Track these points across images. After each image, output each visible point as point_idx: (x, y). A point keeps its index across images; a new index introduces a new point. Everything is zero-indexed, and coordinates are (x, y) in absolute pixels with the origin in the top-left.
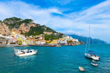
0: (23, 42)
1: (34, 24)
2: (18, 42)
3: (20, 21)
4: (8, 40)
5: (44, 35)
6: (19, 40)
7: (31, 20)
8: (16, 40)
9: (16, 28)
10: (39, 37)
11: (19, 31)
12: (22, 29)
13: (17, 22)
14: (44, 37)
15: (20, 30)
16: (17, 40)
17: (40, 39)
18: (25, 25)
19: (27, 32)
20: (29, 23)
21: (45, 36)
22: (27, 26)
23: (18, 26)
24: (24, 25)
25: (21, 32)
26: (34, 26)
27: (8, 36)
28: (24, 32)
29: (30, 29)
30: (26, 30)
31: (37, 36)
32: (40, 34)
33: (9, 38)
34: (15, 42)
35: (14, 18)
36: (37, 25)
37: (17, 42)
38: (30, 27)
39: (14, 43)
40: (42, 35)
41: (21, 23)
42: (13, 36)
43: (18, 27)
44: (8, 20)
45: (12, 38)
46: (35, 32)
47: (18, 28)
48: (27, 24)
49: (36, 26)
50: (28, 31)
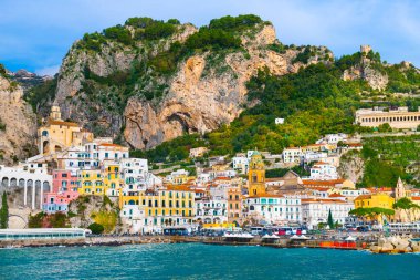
0: (127, 208)
1: (277, 48)
2: (91, 208)
3: (174, 38)
4: (19, 191)
5: (358, 138)
6: (93, 188)
7: (251, 22)
8: (74, 195)
9: (149, 96)
10: (309, 157)
11: (170, 119)
12: (190, 104)
13: (155, 54)
14: (357, 159)
15: (176, 109)
16: (81, 192)
17: (315, 176)
18: (207, 68)
19: (221, 128)
20: (236, 46)
21: (367, 153)
22: (221, 71)
23: (161, 81)
24: (198, 69)
25: (186, 128)
26: (278, 65)
27: (16, 160)
28: (204, 129)
29: (251, 97)
30: (214, 110)
31: (293, 151)
32: (323, 134)
33: (27, 176)
34: (64, 209)
35: (133, 22)
36: (305, 54)
37: (82, 209)
38: (244, 78)
39: (59, 220)
40: (340, 144)
41: (176, 60)
42: (52, 165)
43: (162, 87)
44: (96, 48)
45: (42, 175)
46: (279, 121)
47: (159, 95)
48: (223, 56)
49: (296, 68)
50: (230, 113)
